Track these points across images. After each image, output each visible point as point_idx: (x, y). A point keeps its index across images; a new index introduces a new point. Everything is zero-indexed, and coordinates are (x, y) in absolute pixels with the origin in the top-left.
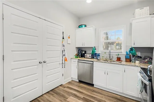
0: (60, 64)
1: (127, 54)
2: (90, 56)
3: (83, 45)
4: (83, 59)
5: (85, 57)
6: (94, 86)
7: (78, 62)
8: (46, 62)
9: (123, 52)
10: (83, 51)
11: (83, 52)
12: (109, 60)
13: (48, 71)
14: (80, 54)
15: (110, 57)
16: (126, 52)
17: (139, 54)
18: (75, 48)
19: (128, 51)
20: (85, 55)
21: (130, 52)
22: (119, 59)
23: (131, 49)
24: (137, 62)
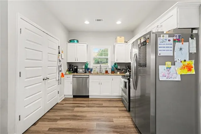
0: (56, 80)
1: (112, 68)
2: (83, 71)
3: (76, 60)
4: (75, 74)
5: (78, 72)
6: (89, 97)
7: (73, 77)
8: (49, 79)
9: (109, 66)
10: (75, 66)
11: (75, 68)
12: (100, 73)
13: (48, 88)
14: (71, 70)
15: (100, 71)
16: (112, 66)
17: (119, 67)
18: (66, 63)
19: (113, 66)
20: (78, 70)
21: (114, 66)
22: (107, 72)
23: (115, 64)
24: (118, 73)
